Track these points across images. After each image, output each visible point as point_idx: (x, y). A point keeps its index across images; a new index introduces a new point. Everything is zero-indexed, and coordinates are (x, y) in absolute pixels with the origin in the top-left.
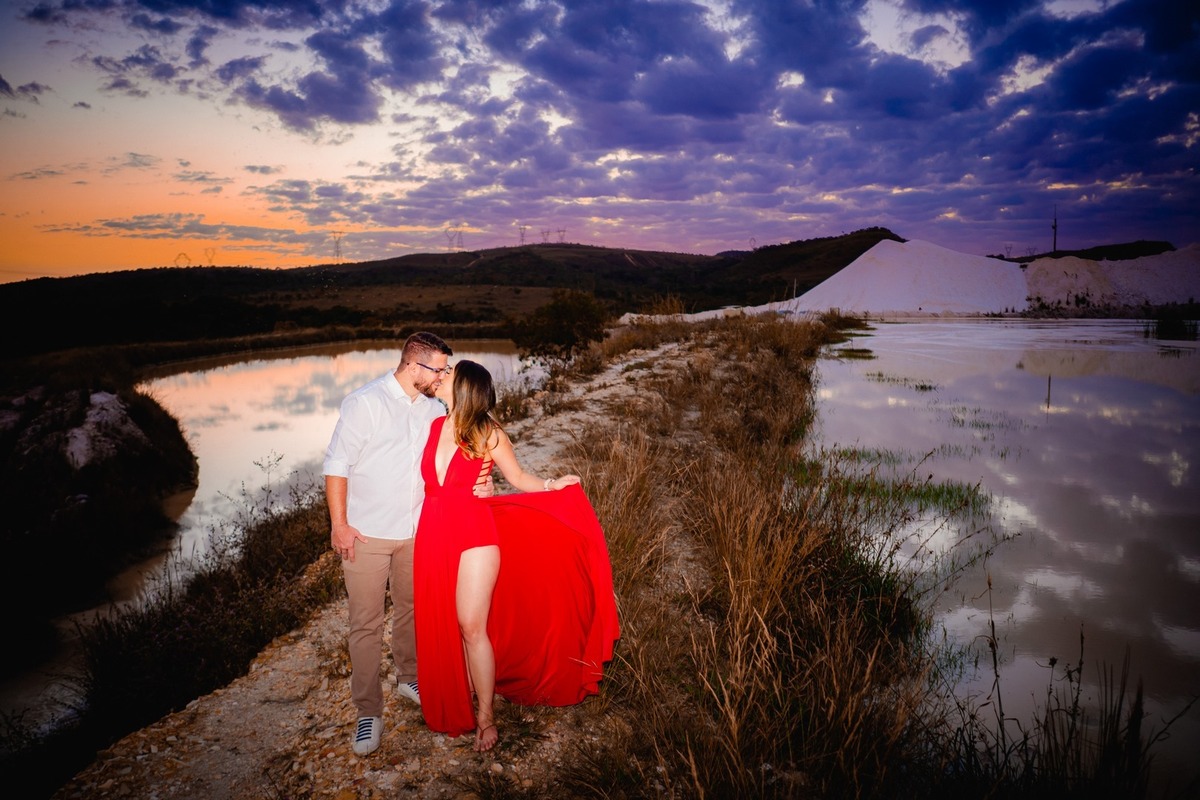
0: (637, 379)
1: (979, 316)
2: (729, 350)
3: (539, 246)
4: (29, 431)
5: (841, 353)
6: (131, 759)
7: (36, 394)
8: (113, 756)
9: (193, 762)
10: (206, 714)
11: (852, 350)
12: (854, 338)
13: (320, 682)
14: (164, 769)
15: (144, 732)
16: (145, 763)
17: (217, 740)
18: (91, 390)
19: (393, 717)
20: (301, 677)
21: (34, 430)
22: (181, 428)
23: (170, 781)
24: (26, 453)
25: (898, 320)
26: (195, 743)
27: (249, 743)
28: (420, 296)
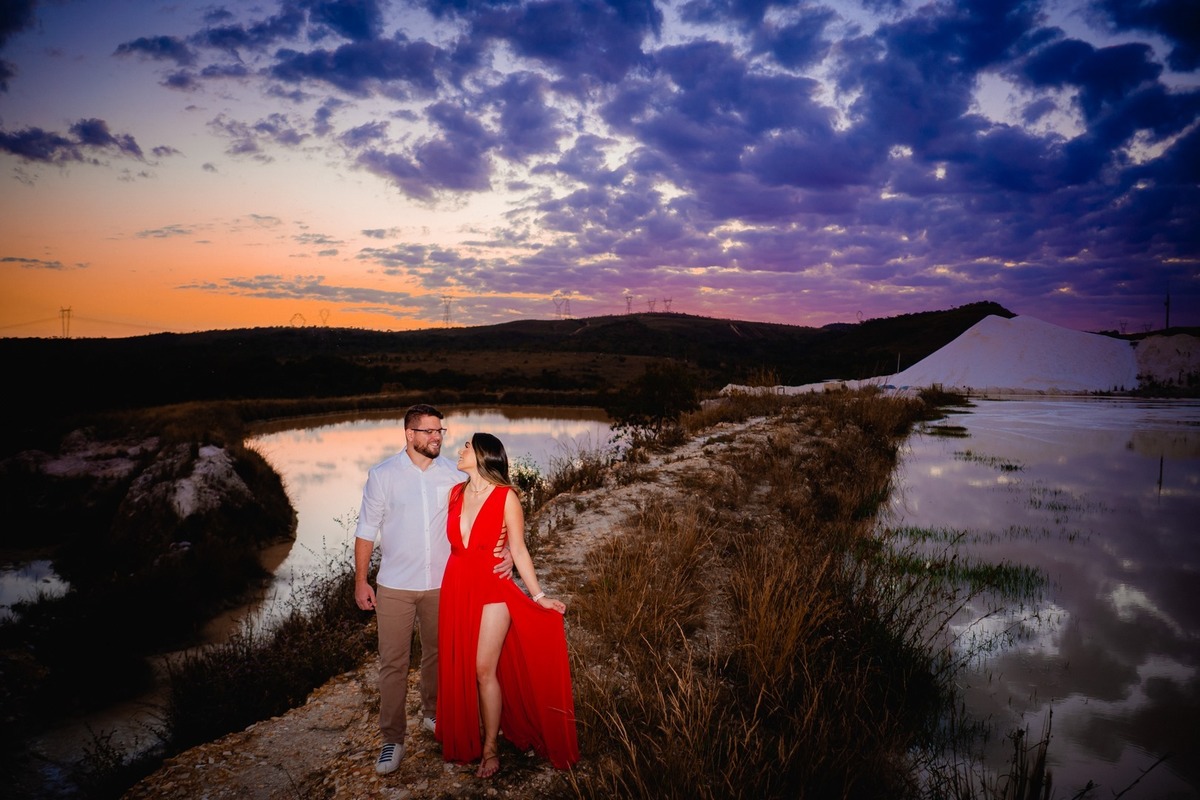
0: (715, 452)
1: (1086, 394)
2: (815, 426)
3: (645, 315)
4: (140, 480)
5: (934, 430)
6: (191, 767)
7: (150, 444)
8: (176, 764)
9: (242, 773)
10: (260, 735)
11: (946, 428)
12: (950, 415)
13: (363, 715)
14: (217, 777)
15: (206, 747)
16: (202, 771)
17: (266, 757)
18: (200, 444)
19: (415, 746)
20: (347, 711)
21: (145, 479)
22: (283, 483)
23: (220, 787)
24: (136, 500)
25: (1002, 397)
26: (246, 758)
27: (292, 762)
28: (526, 362)
